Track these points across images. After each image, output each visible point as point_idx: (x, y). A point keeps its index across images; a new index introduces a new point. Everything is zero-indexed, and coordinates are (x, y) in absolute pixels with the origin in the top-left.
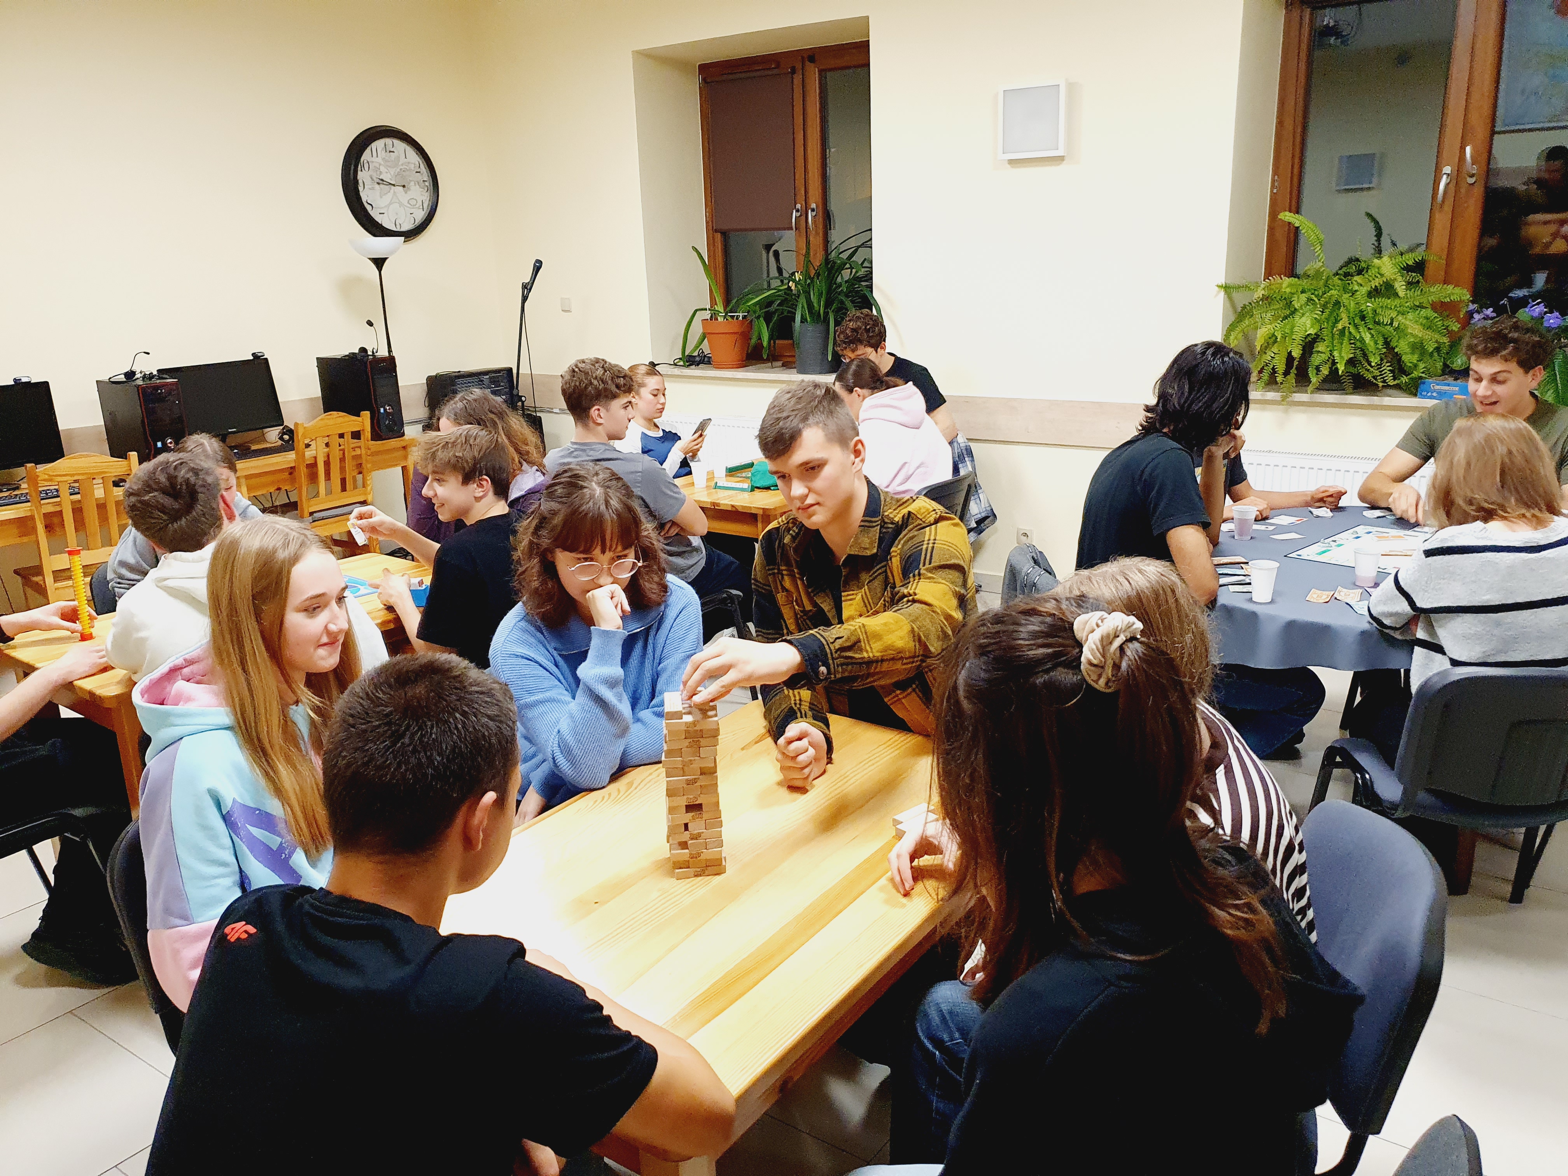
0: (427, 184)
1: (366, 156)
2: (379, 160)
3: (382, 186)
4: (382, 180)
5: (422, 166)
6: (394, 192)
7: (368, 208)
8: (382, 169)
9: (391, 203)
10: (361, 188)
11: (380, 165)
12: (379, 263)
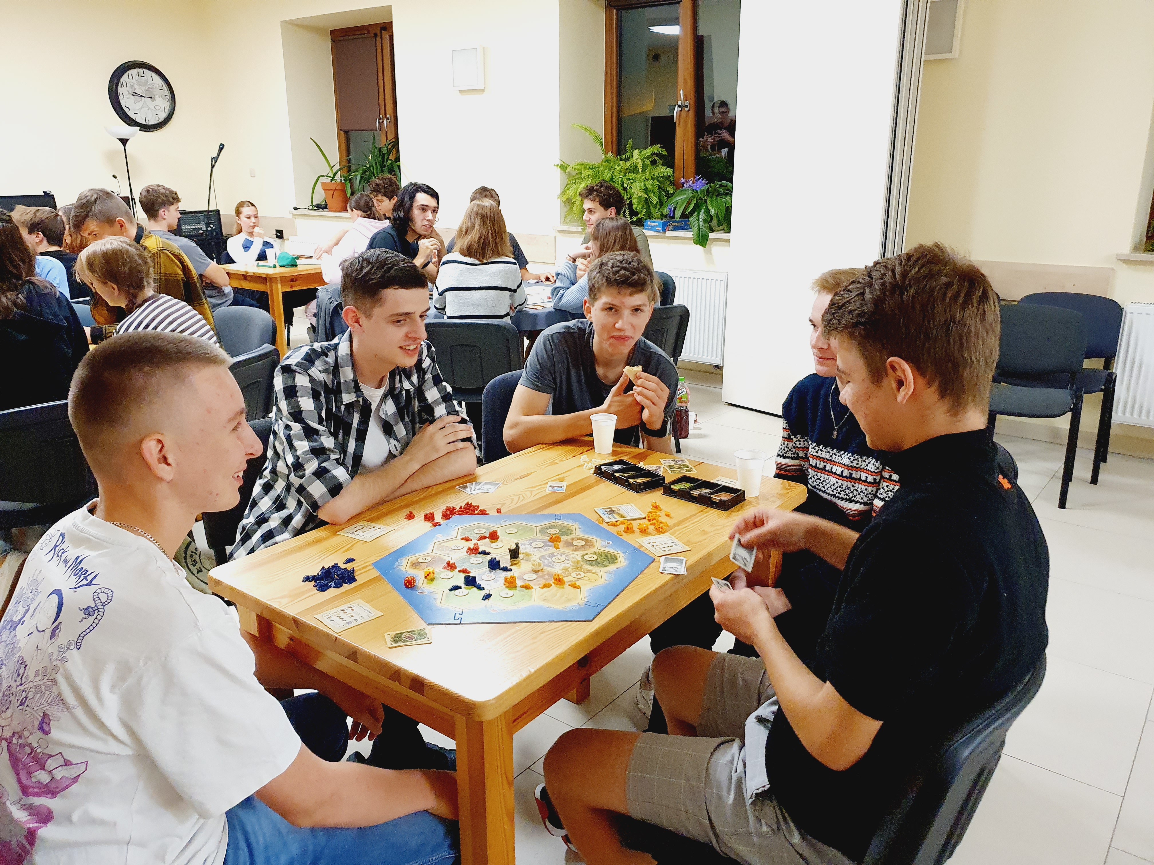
0: (167, 97)
1: (124, 78)
2: (134, 81)
3: (135, 97)
4: (136, 93)
5: (164, 86)
6: (145, 102)
7: (126, 110)
8: (136, 86)
9: (142, 108)
10: (121, 98)
11: (134, 84)
12: (124, 141)
